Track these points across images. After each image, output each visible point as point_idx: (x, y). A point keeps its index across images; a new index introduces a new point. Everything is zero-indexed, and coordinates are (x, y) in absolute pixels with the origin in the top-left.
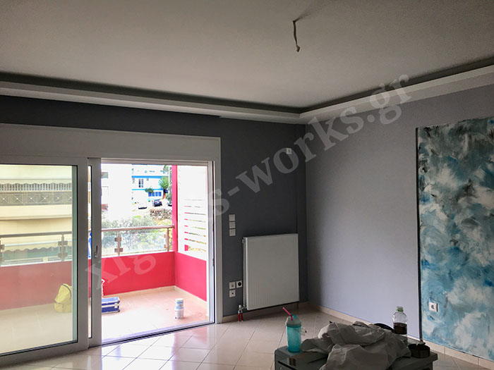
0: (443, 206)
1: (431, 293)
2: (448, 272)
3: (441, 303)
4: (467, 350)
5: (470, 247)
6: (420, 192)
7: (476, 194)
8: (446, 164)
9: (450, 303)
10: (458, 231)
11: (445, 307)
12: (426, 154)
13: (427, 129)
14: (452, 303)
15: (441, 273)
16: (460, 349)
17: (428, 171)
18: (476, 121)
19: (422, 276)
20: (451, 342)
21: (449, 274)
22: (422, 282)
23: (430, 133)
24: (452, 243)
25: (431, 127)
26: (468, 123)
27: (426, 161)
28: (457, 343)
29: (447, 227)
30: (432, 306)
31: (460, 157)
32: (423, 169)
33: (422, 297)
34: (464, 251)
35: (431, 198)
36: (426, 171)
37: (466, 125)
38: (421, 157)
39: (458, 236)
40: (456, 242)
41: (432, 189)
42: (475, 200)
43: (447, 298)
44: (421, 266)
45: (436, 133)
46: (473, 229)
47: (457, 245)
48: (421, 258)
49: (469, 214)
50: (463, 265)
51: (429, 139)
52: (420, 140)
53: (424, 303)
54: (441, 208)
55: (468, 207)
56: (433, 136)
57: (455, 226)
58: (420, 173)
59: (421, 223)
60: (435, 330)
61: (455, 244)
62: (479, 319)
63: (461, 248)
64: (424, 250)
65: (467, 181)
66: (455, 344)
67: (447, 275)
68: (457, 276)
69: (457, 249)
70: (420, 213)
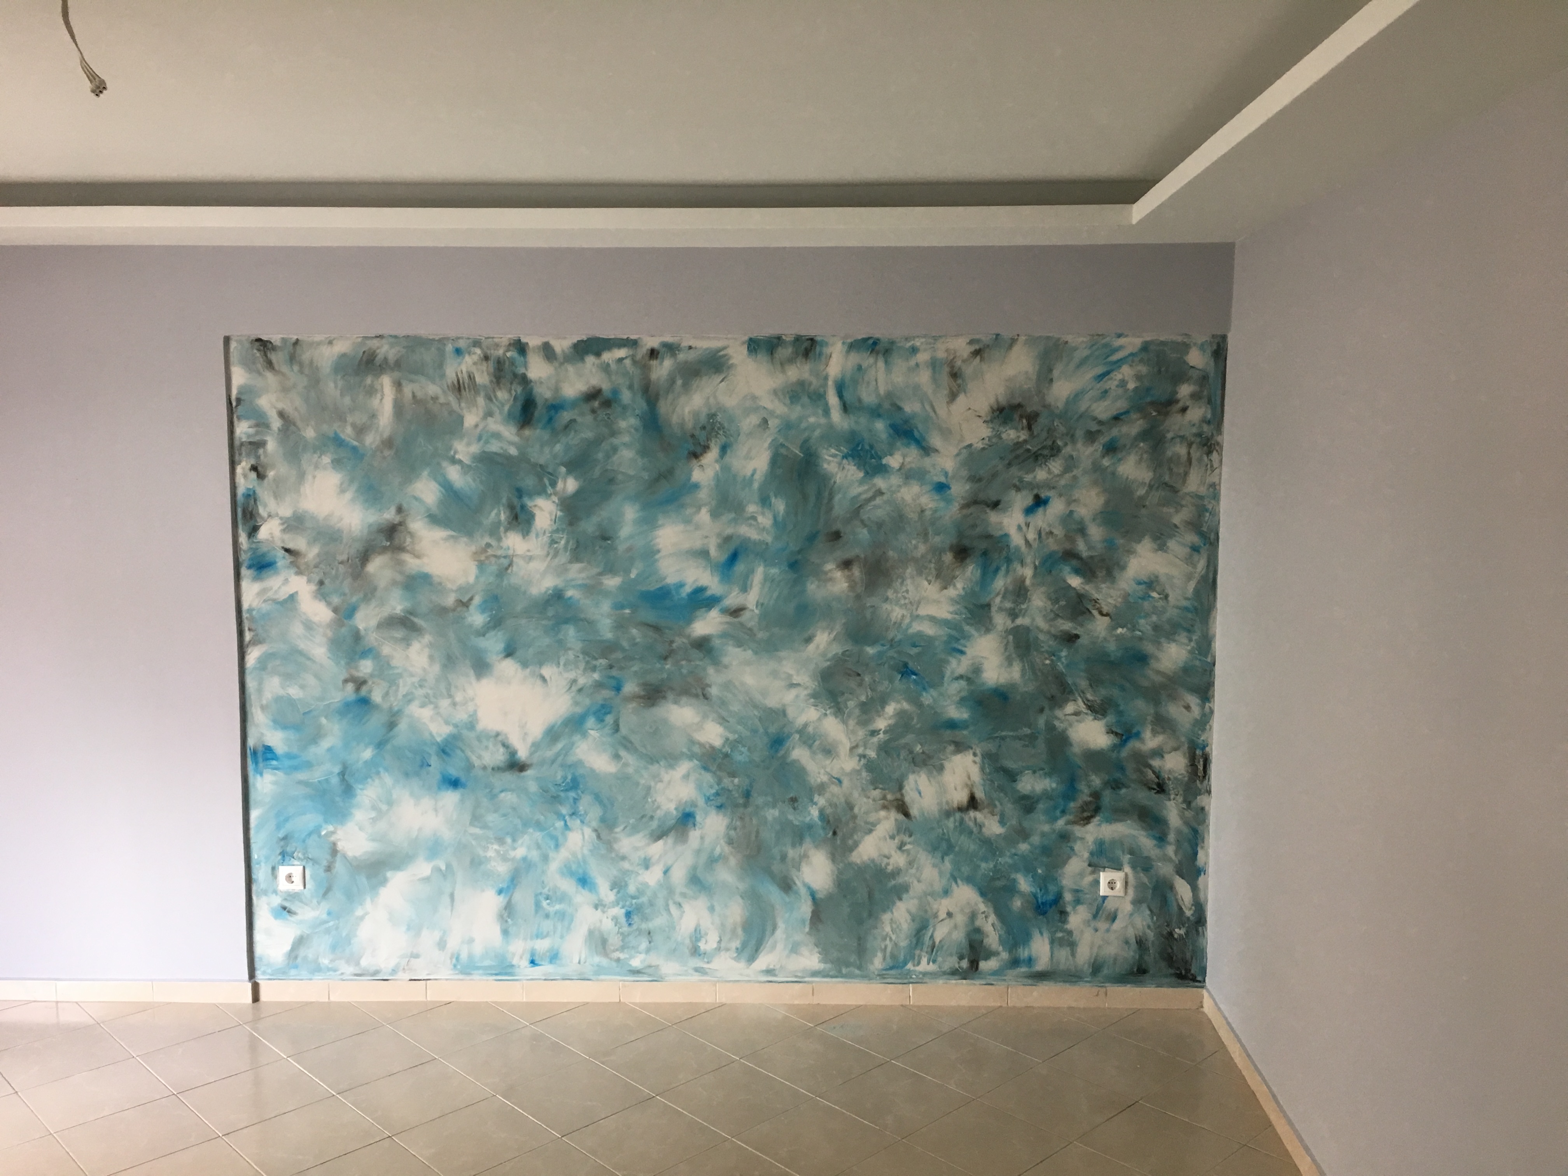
0: (321, 583)
1: (285, 838)
2: (337, 769)
3: (314, 861)
4: (394, 971)
5: (403, 690)
6: (243, 538)
7: (417, 547)
8: (326, 460)
9: (345, 856)
10: (367, 653)
11: (329, 869)
12: (262, 424)
13: (263, 345)
14: (350, 854)
15: (316, 775)
16: (374, 975)
17: (271, 474)
18: (415, 343)
19: (253, 796)
20: (348, 962)
21: (342, 774)
22: (254, 814)
23: (273, 357)
24: (350, 687)
25: (276, 338)
26: (392, 345)
27: (261, 444)
28: (364, 963)
29: (335, 644)
30: (289, 877)
31: (371, 440)
32: (254, 468)
33: (255, 856)
34: (386, 706)
35: (282, 560)
36: (261, 476)
37: (385, 350)
38: (243, 429)
39: (366, 667)
40: (360, 683)
41: (284, 531)
42: (412, 564)
43: (334, 844)
44: (251, 767)
45: (292, 358)
46: (408, 645)
47: (364, 691)
48: (251, 742)
49: (397, 605)
50: (380, 745)
51: (269, 375)
52: (239, 377)
53: (261, 874)
54: (313, 587)
55: (394, 583)
56: (285, 369)
57: (357, 636)
58: (240, 480)
59: (248, 636)
60: (300, 942)
61: (358, 689)
62: (427, 880)
63: (377, 697)
64: (259, 717)
65: (393, 510)
66: (358, 964)
67: (335, 780)
68: (365, 778)
69: (364, 702)
70: (245, 606)
